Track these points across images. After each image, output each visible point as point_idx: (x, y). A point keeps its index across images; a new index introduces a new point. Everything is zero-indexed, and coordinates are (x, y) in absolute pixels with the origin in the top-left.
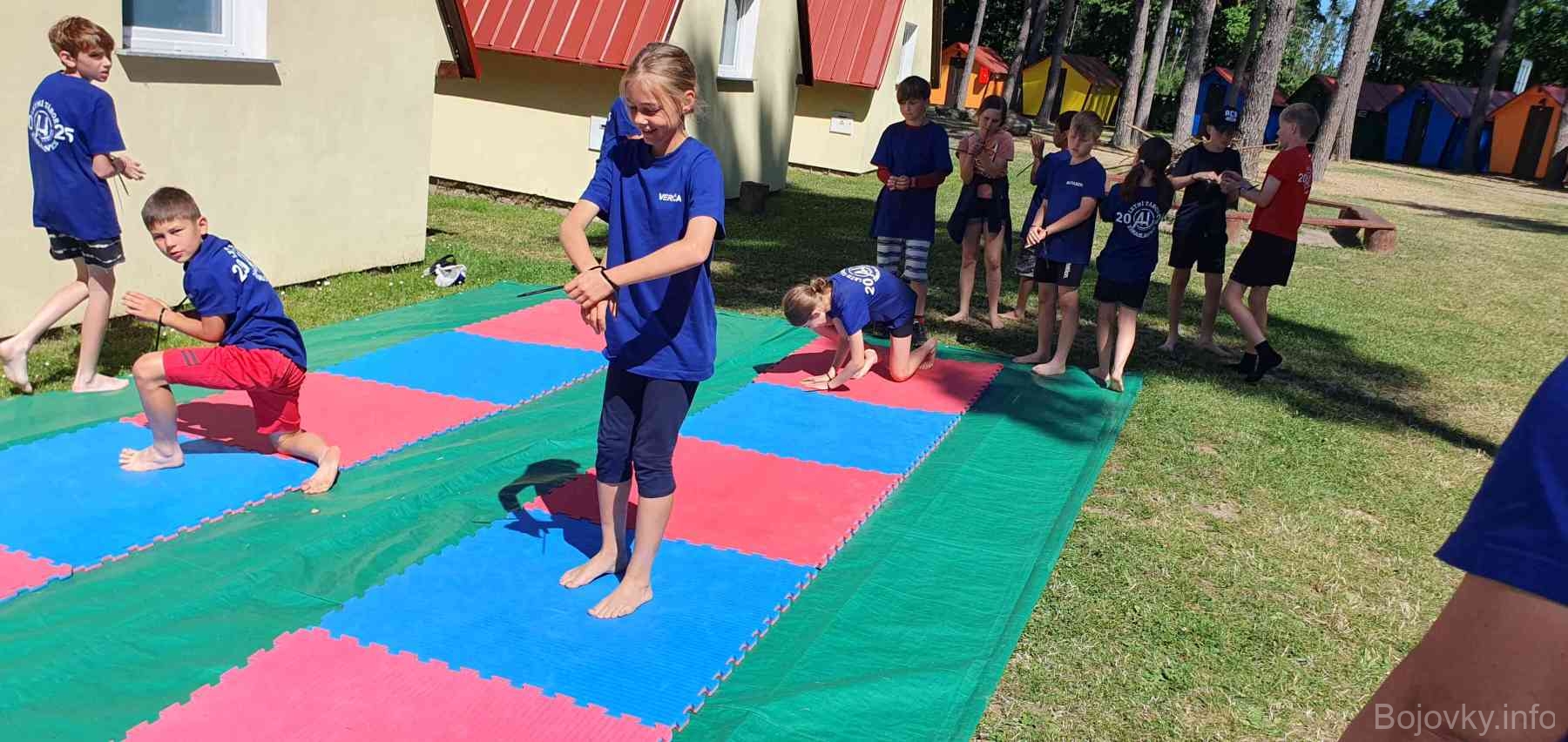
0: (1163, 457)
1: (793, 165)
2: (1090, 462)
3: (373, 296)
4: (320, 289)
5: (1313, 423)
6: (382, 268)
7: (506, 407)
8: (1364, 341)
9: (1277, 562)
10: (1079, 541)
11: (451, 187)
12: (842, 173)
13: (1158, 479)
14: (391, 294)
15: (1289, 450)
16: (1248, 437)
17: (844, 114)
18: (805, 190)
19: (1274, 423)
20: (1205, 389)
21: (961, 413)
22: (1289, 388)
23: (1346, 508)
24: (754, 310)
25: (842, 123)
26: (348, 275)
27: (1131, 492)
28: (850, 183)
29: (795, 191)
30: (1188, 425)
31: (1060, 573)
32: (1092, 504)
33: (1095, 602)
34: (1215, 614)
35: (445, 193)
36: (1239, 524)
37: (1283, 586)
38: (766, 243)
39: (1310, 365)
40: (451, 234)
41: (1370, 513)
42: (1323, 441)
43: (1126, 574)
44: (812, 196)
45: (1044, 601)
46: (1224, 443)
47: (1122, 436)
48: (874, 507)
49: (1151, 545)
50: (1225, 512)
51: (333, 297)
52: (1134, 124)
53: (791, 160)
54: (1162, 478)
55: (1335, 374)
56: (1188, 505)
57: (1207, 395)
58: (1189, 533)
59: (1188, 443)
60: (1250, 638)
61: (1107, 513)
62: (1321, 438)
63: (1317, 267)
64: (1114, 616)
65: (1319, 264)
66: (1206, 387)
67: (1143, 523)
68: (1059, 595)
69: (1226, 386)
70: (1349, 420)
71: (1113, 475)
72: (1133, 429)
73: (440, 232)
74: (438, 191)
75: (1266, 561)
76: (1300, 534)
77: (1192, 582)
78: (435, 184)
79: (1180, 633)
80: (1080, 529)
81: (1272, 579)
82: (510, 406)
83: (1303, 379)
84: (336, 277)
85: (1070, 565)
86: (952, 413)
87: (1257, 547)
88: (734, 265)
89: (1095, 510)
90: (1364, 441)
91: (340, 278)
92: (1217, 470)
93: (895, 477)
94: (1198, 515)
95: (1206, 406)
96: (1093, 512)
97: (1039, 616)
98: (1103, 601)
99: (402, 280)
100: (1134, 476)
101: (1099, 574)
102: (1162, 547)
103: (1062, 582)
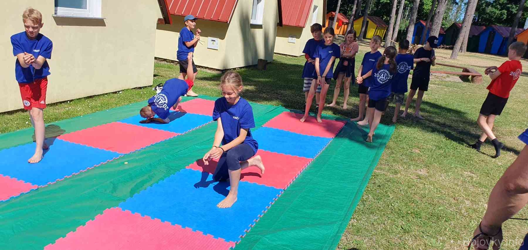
0: (402, 153)
1: (276, 53)
2: (377, 154)
3: (135, 97)
4: (118, 94)
5: (453, 142)
6: (139, 87)
8: (471, 114)
9: (441, 189)
10: (373, 182)
11: (161, 61)
12: (292, 56)
13: (400, 161)
14: (141, 96)
15: (445, 151)
16: (431, 147)
17: (293, 36)
18: (280, 62)
19: (440, 142)
21: (333, 138)
22: (445, 130)
23: (465, 171)
24: (262, 102)
25: (292, 39)
26: (127, 90)
27: (391, 165)
28: (295, 59)
29: (278, 62)
30: (410, 143)
31: (366, 193)
32: (378, 169)
33: (378, 202)
34: (420, 207)
35: (160, 62)
36: (428, 176)
37: (443, 198)
38: (266, 80)
39: (452, 123)
40: (162, 76)
41: (473, 173)
42: (457, 148)
43: (389, 193)
44: (282, 64)
45: (361, 202)
46: (423, 149)
47: (387, 146)
48: (303, 169)
49: (397, 183)
50: (423, 172)
51: (123, 97)
52: (392, 40)
53: (275, 52)
54: (402, 161)
55: (461, 125)
56: (410, 170)
57: (417, 132)
58: (411, 179)
59: (410, 149)
60: (431, 215)
61: (383, 172)
63: (454, 89)
64: (385, 207)
65: (455, 88)
66: (416, 129)
67: (395, 176)
68: (366, 200)
69: (423, 129)
72: (391, 144)
73: (158, 76)
74: (157, 62)
75: (437, 189)
76: (449, 180)
77: (412, 196)
78: (156, 59)
79: (407, 213)
80: (373, 177)
81: (439, 195)
82: (181, 134)
83: (450, 127)
84: (123, 90)
85: (370, 190)
86: (329, 138)
87: (434, 184)
88: (255, 87)
89: (379, 171)
91: (125, 91)
92: (420, 158)
93: (310, 159)
94: (414, 173)
95: (416, 136)
96: (377, 172)
97: (359, 207)
98: (381, 202)
99: (145, 91)
100: (392, 160)
101: (380, 193)
102: (401, 184)
103: (367, 196)
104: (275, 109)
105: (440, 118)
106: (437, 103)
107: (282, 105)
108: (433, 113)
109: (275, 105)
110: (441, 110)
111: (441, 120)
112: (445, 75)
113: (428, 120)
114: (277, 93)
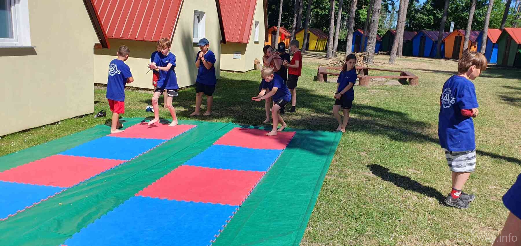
0: (350, 158)
2: (327, 161)
3: (77, 126)
4: (57, 125)
5: (397, 142)
6: (80, 116)
7: (126, 161)
8: (411, 115)
9: (389, 189)
10: (325, 188)
11: (102, 86)
13: (349, 165)
14: (83, 125)
15: (390, 152)
16: (377, 149)
17: (237, 52)
18: (226, 78)
19: (385, 143)
20: (362, 135)
21: (284, 149)
22: (389, 132)
23: (410, 169)
24: (212, 120)
25: (237, 55)
26: (67, 119)
27: (341, 170)
28: (242, 75)
29: (225, 79)
30: (357, 147)
31: (320, 199)
32: (328, 175)
33: (332, 207)
34: (371, 208)
35: (100, 88)
37: (392, 197)
39: (395, 124)
40: (103, 102)
41: (417, 170)
43: (341, 198)
44: (229, 80)
45: (315, 209)
46: (369, 151)
47: (336, 152)
48: (257, 183)
49: (348, 187)
50: (371, 174)
51: (62, 128)
52: (333, 50)
53: (221, 69)
54: (350, 165)
55: (403, 126)
56: (359, 173)
57: (363, 136)
58: (360, 182)
59: (358, 152)
60: (382, 215)
61: (333, 178)
62: (400, 147)
63: (394, 92)
64: (338, 212)
65: (395, 91)
66: (362, 134)
67: (345, 180)
68: (320, 206)
69: (369, 133)
70: (408, 141)
71: (334, 165)
72: (339, 149)
73: (100, 102)
74: (98, 88)
75: (386, 189)
77: (362, 198)
78: (96, 85)
79: (360, 215)
80: (325, 184)
81: (388, 194)
82: (128, 161)
83: (393, 128)
84: (63, 120)
85: (323, 196)
86: (281, 149)
87: (382, 184)
89: (330, 177)
90: (413, 147)
91: (64, 121)
92: (368, 160)
93: (263, 172)
94: (363, 176)
95: (363, 140)
96: (329, 178)
97: (314, 214)
98: (334, 207)
99: (87, 120)
100: (341, 165)
101: (333, 198)
102: (352, 187)
103: (321, 202)
104: (226, 126)
105: (383, 121)
106: (379, 107)
107: (232, 122)
108: (376, 116)
109: (226, 122)
110: (384, 113)
111: (385, 123)
112: (385, 79)
113: (372, 124)
114: (226, 110)
